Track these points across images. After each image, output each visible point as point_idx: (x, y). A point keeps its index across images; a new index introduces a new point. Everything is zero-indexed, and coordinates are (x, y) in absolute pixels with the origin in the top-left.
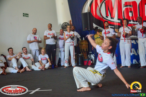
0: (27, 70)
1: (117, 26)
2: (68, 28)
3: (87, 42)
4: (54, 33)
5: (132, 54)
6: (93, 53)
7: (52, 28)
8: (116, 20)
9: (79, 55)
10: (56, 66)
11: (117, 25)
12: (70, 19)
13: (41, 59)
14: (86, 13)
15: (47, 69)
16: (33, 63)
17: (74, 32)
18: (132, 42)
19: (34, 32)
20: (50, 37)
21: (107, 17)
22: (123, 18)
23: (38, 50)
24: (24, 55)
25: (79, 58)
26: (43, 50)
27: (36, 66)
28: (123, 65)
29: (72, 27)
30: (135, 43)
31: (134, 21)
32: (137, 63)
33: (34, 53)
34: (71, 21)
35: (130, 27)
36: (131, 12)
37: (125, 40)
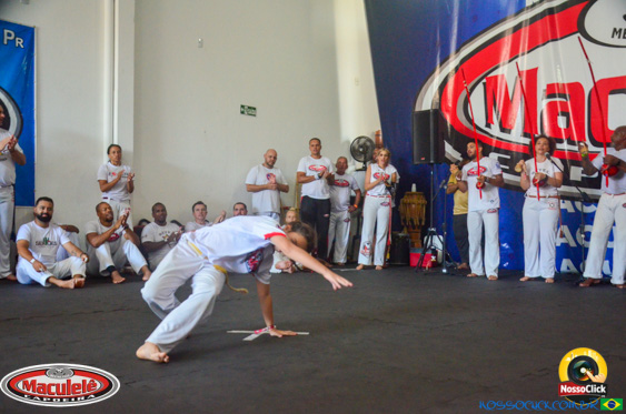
1: (520, 155)
3: (424, 198)
5: (560, 241)
6: (439, 233)
8: (516, 136)
9: (400, 235)
11: (520, 151)
14: (427, 112)
18: (563, 206)
19: (268, 159)
21: (488, 125)
22: (539, 132)
23: (276, 213)
28: (528, 274)
30: (571, 210)
31: (571, 142)
32: (573, 269)
34: (381, 133)
35: (557, 161)
36: (565, 114)
37: (539, 197)
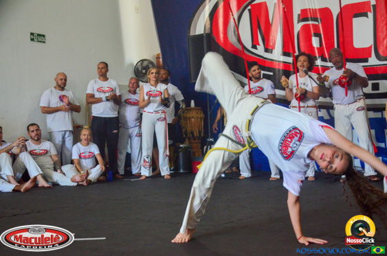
0: (40, 185)
1: (281, 72)
2: (152, 73)
3: (202, 113)
4: (113, 88)
7: (108, 75)
9: (181, 146)
10: (117, 176)
11: (281, 68)
12: (157, 50)
13: (80, 156)
14: (201, 36)
15: (94, 183)
16: (57, 167)
17: (167, 84)
18: (320, 114)
19: (60, 82)
20: (104, 99)
21: (254, 46)
22: (297, 52)
23: (70, 131)
24: (31, 145)
25: (181, 154)
26: (85, 133)
27: (64, 174)
29: (162, 72)
30: (326, 117)
31: (324, 59)
33: (58, 139)
34: (161, 56)
36: (318, 35)
37: (300, 107)
